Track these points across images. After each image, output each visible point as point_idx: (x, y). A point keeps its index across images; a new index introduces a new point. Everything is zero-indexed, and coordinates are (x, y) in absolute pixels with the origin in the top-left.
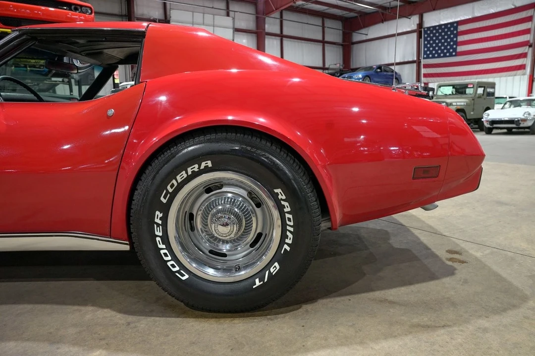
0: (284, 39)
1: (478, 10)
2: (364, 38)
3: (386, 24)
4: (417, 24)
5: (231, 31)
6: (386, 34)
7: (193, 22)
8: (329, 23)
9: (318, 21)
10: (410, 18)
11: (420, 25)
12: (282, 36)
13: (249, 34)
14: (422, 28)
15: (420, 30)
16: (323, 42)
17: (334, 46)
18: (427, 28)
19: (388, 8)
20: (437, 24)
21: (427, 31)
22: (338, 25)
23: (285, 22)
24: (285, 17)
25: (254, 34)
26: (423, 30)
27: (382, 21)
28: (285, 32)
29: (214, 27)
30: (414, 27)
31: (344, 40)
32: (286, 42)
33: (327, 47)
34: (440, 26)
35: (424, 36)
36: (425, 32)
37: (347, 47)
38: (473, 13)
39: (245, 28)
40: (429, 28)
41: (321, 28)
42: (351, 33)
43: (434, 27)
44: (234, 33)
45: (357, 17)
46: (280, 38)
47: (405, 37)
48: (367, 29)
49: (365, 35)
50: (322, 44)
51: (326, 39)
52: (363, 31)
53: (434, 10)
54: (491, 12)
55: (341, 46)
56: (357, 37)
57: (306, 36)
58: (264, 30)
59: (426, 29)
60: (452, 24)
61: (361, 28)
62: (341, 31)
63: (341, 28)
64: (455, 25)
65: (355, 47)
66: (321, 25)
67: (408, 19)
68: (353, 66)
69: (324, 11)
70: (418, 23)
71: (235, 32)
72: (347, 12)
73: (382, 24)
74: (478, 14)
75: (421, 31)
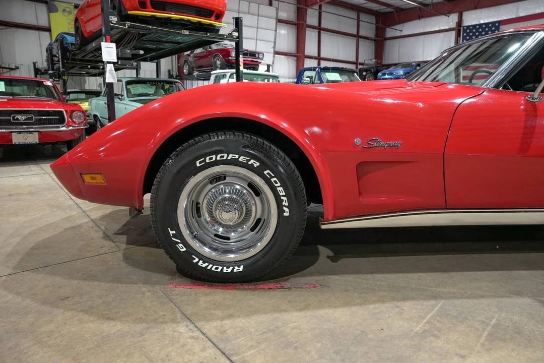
0: (322, 31)
1: (522, 10)
2: (398, 34)
3: (422, 20)
4: (457, 23)
5: (274, 21)
6: (422, 31)
7: (239, 10)
8: (363, 17)
9: (354, 15)
10: (449, 16)
11: (459, 23)
12: (320, 29)
13: (289, 25)
14: (461, 27)
15: (459, 28)
16: (358, 36)
17: (367, 40)
18: (467, 27)
19: (430, 5)
20: (478, 23)
21: (467, 29)
22: (373, 19)
23: (323, 14)
24: (323, 9)
25: (294, 26)
26: (462, 28)
27: (419, 18)
28: (323, 26)
29: (258, 16)
30: (453, 25)
31: (377, 35)
32: (324, 35)
33: (361, 42)
34: (480, 25)
35: (463, 35)
36: (465, 31)
37: (380, 42)
38: (518, 12)
39: (286, 19)
40: (468, 27)
41: (356, 21)
42: (385, 28)
43: (474, 26)
44: (276, 23)
45: (393, 12)
46: (317, 31)
47: (442, 34)
48: (401, 25)
49: (399, 31)
50: (356, 38)
51: (361, 34)
52: (398, 27)
53: (476, 8)
54: (537, 12)
55: (373, 42)
56: (390, 32)
57: (342, 30)
58: (306, 22)
59: (465, 28)
60: (493, 23)
61: (396, 24)
62: (374, 26)
63: (374, 23)
64: (497, 24)
65: (388, 43)
66: (356, 18)
67: (447, 17)
68: (385, 62)
69: (362, 6)
70: (457, 21)
71: (278, 23)
72: (385, 7)
73: (418, 20)
74: (522, 14)
75: (460, 30)
